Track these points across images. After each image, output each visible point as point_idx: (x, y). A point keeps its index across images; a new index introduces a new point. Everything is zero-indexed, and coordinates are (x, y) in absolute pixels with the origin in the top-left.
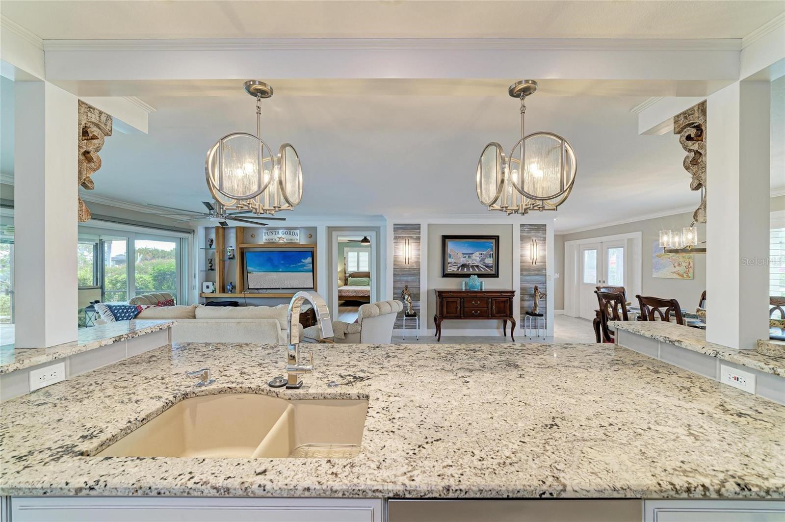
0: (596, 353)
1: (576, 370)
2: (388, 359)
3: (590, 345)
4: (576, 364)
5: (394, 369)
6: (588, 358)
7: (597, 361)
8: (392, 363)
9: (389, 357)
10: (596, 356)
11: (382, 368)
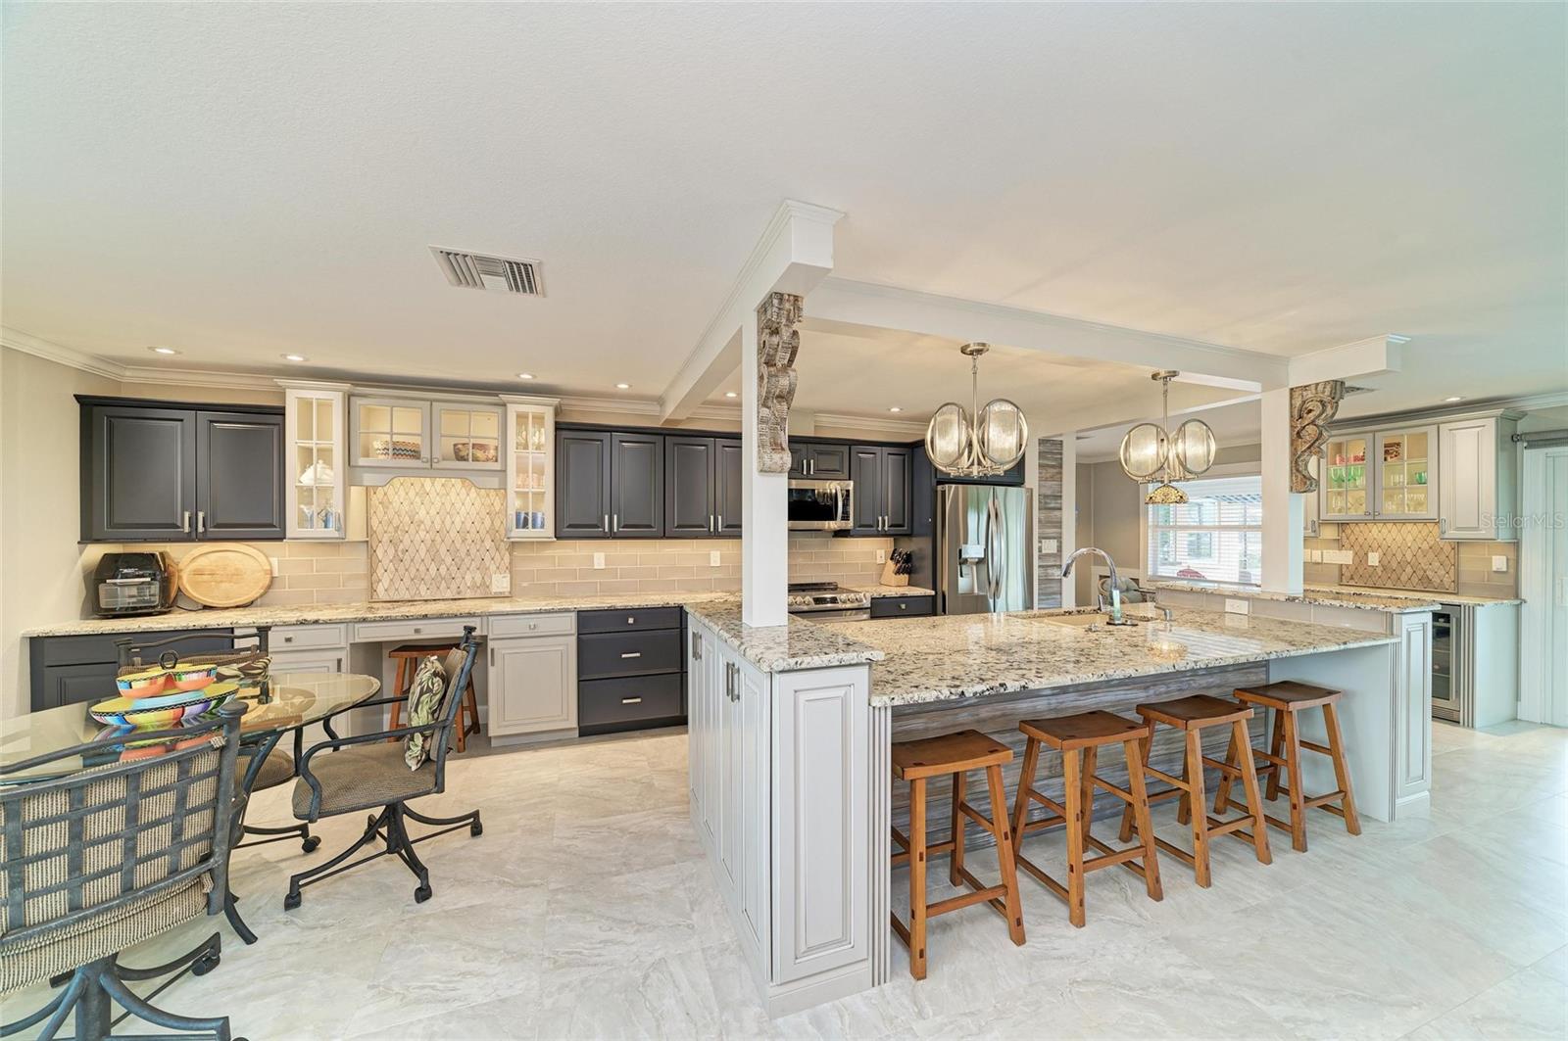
0: (907, 673)
1: (929, 651)
3: (917, 687)
4: (931, 657)
6: (919, 666)
7: (909, 663)
10: (908, 668)
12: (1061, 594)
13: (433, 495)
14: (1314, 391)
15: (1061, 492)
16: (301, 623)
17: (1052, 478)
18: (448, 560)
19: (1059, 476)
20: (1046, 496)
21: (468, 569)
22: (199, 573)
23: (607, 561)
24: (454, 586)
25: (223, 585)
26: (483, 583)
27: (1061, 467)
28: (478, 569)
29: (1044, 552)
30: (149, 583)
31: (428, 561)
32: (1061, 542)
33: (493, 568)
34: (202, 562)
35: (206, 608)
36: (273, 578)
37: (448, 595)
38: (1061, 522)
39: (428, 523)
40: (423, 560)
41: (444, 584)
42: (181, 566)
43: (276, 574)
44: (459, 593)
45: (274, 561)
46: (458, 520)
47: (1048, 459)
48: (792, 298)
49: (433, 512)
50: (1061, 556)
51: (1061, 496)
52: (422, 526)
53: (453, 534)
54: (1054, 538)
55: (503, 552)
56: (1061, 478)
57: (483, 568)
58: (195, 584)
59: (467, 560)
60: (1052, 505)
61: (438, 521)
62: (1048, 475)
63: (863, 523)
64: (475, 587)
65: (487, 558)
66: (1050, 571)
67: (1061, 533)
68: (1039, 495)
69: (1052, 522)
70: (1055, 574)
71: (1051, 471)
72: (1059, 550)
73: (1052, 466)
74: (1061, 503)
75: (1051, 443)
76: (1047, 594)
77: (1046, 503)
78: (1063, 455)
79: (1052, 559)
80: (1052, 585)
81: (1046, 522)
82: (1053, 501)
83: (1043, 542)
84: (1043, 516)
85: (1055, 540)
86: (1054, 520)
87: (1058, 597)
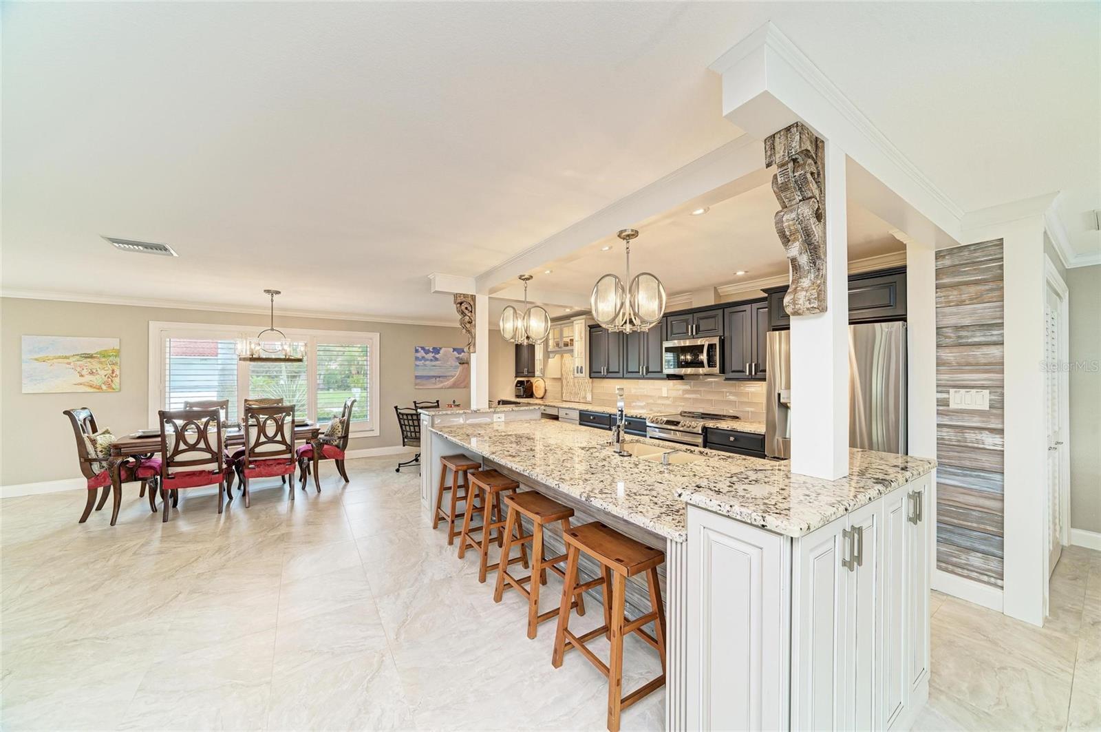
12: (1001, 473)
15: (1002, 318)
17: (976, 299)
18: (577, 386)
19: (996, 293)
20: (962, 327)
21: (582, 390)
26: (585, 397)
27: (1001, 278)
29: (953, 406)
32: (1002, 395)
36: (546, 390)
38: (1002, 364)
40: (571, 386)
48: (456, 295)
50: (1001, 416)
51: (1001, 325)
54: (983, 387)
55: (590, 383)
56: (1002, 296)
57: (585, 391)
59: (581, 386)
60: (976, 340)
62: (966, 297)
63: (734, 369)
66: (971, 436)
67: (1002, 381)
68: (937, 328)
69: (977, 364)
70: (990, 441)
71: (973, 290)
72: (998, 406)
73: (976, 283)
74: (1002, 335)
75: (972, 248)
76: (962, 468)
77: (959, 337)
78: (1006, 263)
79: (977, 419)
80: (978, 457)
81: (959, 364)
82: (978, 334)
83: (952, 391)
84: (949, 355)
85: (987, 391)
86: (983, 361)
87: (998, 477)
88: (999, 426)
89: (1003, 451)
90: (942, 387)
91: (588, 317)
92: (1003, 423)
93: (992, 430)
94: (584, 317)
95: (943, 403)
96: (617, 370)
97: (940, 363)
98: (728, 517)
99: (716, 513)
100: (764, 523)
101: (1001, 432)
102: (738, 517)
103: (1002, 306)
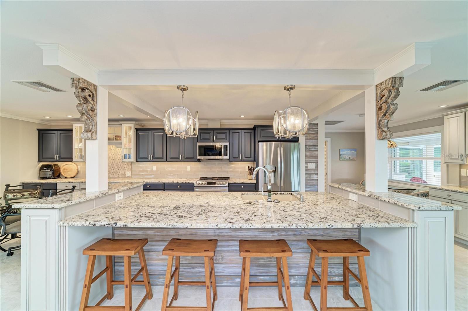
2: (238, 211)
5: (235, 207)
8: (236, 209)
9: (238, 213)
11: (240, 207)
12: (318, 185)
13: (113, 150)
14: (385, 85)
15: (318, 144)
16: (69, 183)
17: (313, 138)
18: (116, 167)
19: (317, 137)
20: (310, 146)
21: (121, 170)
22: (64, 169)
23: (157, 168)
24: (117, 174)
25: (69, 172)
26: (124, 174)
27: (317, 134)
28: (123, 170)
29: (309, 168)
30: (49, 172)
31: (111, 167)
32: (318, 164)
33: (127, 170)
34: (65, 167)
35: (66, 178)
36: (78, 171)
37: (116, 177)
38: (318, 156)
39: (111, 157)
40: (110, 167)
41: (115, 174)
42: (61, 168)
43: (79, 170)
44: (118, 176)
45: (79, 167)
46: (118, 156)
47: (311, 131)
48: (77, 79)
49: (113, 154)
50: (317, 170)
51: (317, 146)
52: (110, 158)
53: (117, 160)
54: (314, 162)
55: (129, 165)
56: (318, 138)
57: (124, 170)
58: (64, 172)
59: (120, 167)
60: (313, 149)
61: (114, 157)
62: (311, 137)
63: (234, 157)
64: (122, 175)
65: (125, 167)
66: (312, 176)
67: (318, 161)
68: (306, 146)
69: (313, 156)
70: (315, 177)
71: (313, 135)
72: (317, 167)
73: (313, 134)
74: (318, 149)
75: (312, 124)
76: (310, 185)
77: (310, 149)
78: (319, 129)
79: (313, 171)
80: (313, 182)
81: (310, 156)
82: (313, 148)
83: (308, 164)
84: (308, 153)
85: (315, 164)
86: (314, 155)
87: (317, 186)
88: (317, 173)
89: (318, 179)
90: (307, 163)
91: (137, 123)
92: (318, 172)
93: (316, 174)
94: (134, 122)
95: (306, 167)
96: (162, 157)
97: (306, 156)
98: (440, 210)
99: (435, 210)
100: (453, 208)
101: (317, 174)
102: (444, 209)
103: (318, 141)
